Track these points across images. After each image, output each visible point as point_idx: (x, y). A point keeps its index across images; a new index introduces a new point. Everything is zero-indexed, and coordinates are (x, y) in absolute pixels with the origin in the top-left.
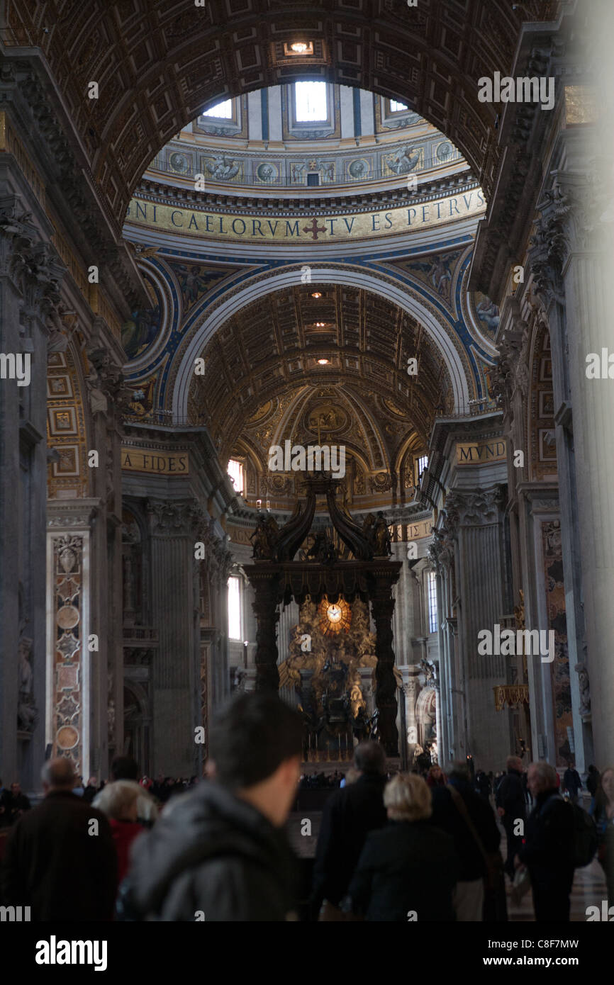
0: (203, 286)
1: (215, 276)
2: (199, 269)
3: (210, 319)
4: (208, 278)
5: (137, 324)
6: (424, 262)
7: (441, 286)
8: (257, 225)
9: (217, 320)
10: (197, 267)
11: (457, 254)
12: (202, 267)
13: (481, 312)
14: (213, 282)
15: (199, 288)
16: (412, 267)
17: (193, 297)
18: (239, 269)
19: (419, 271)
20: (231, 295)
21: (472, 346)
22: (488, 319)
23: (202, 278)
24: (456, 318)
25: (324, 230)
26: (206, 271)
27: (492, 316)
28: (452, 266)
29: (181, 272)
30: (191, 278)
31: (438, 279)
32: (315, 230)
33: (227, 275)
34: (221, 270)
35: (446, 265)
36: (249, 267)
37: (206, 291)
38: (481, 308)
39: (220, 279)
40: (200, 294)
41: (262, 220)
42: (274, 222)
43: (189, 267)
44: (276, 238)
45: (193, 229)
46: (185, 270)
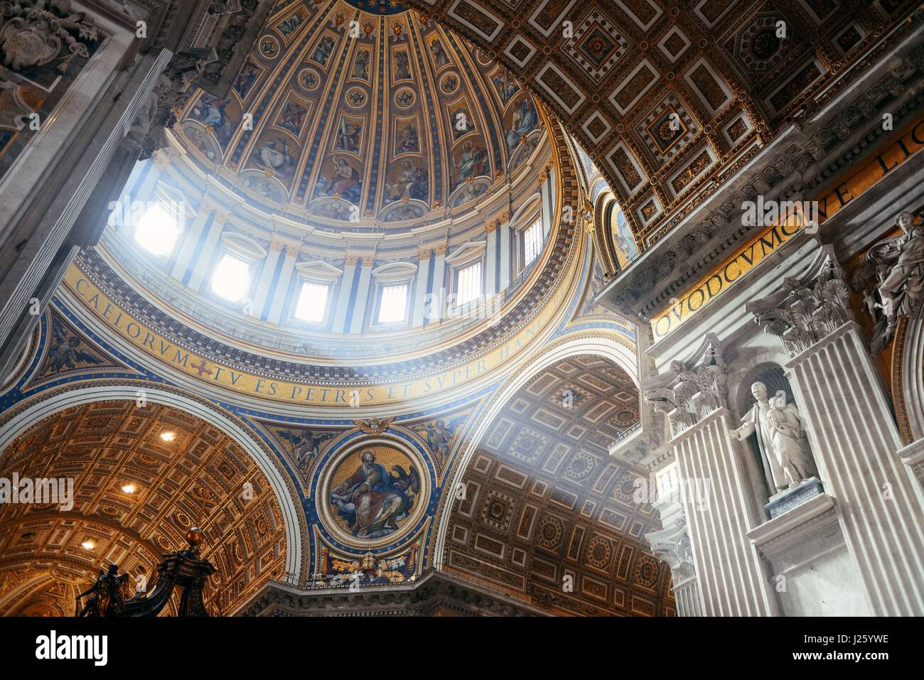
0: (73, 361)
1: (89, 359)
2: (78, 343)
3: (61, 396)
4: (81, 357)
6: (297, 433)
7: (304, 461)
8: (150, 338)
9: (69, 401)
10: (78, 339)
11: (331, 435)
12: (82, 342)
13: (335, 496)
14: (84, 363)
15: (68, 361)
16: (282, 434)
18: (116, 364)
19: (287, 441)
20: (95, 385)
21: (315, 526)
22: (340, 504)
23: (76, 353)
24: (307, 495)
25: (210, 373)
26: (83, 347)
27: (345, 502)
28: (322, 445)
29: (60, 334)
30: (65, 346)
31: (302, 454)
32: (202, 370)
33: (101, 364)
34: (98, 356)
35: (316, 443)
36: (126, 368)
37: (72, 368)
38: (335, 493)
39: (93, 364)
40: (65, 367)
41: (156, 337)
42: (166, 343)
43: (70, 334)
44: (163, 357)
45: (92, 305)
46: (64, 335)
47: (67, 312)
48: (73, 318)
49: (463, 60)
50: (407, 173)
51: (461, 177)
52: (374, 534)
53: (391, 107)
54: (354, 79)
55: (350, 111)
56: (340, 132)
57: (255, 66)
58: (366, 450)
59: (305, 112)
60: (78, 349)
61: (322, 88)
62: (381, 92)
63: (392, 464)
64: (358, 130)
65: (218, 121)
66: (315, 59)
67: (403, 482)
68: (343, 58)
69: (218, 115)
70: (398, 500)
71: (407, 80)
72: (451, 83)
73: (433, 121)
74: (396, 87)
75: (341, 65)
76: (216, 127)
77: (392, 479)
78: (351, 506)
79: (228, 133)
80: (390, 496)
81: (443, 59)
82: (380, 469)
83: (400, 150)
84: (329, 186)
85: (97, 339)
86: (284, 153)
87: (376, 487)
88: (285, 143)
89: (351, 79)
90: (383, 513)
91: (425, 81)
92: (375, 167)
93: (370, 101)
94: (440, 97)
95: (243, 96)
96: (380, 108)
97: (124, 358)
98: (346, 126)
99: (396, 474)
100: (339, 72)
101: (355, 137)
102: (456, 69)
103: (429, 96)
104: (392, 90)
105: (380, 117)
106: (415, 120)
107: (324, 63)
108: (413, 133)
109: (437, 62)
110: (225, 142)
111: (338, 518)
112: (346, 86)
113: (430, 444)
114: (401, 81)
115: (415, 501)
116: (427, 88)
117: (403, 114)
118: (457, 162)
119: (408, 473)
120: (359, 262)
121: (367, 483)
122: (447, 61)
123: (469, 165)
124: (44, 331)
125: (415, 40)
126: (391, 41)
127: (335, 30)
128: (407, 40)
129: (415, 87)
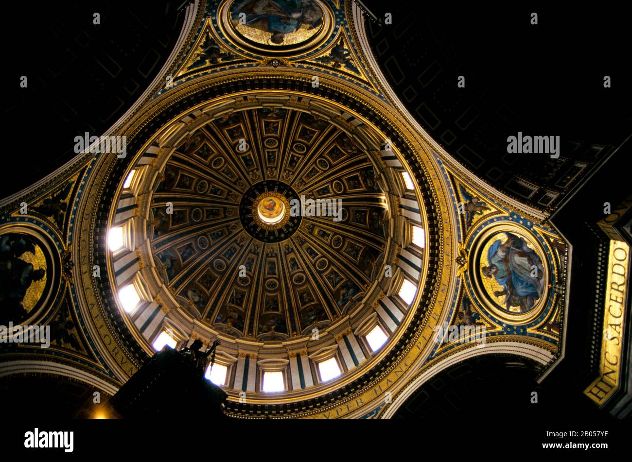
0: (62, 340)
1: (75, 344)
2: (71, 328)
3: (43, 363)
8: (116, 351)
9: (49, 368)
10: (73, 325)
12: (75, 327)
14: (69, 346)
18: (91, 356)
23: (68, 334)
26: (74, 332)
29: (64, 314)
30: (63, 325)
33: (80, 351)
34: (81, 344)
36: (96, 362)
39: (74, 349)
41: (120, 352)
42: (125, 360)
43: (70, 318)
44: (122, 366)
45: (90, 307)
46: (66, 317)
49: (308, 267)
50: (272, 321)
51: (308, 323)
53: (264, 287)
55: (239, 286)
56: (233, 295)
57: (193, 249)
59: (214, 281)
60: (69, 332)
61: (225, 272)
62: (258, 279)
64: (243, 296)
65: (169, 266)
66: (225, 256)
69: (170, 264)
71: (274, 276)
72: (300, 279)
73: (288, 297)
74: (267, 279)
75: (238, 262)
79: (173, 275)
81: (296, 267)
83: (267, 309)
84: (224, 320)
85: (85, 330)
86: (200, 297)
88: (201, 292)
91: (285, 277)
92: (253, 315)
93: (251, 282)
94: (293, 285)
95: (183, 261)
96: (257, 288)
97: (98, 354)
98: (236, 293)
100: (237, 265)
101: (241, 300)
102: (304, 272)
103: (286, 284)
104: (265, 280)
105: (256, 291)
106: (277, 296)
107: (229, 259)
108: (276, 302)
109: (292, 268)
110: (171, 278)
114: (270, 276)
116: (285, 280)
117: (270, 292)
118: (304, 317)
120: (248, 356)
122: (298, 268)
123: (312, 318)
124: (55, 306)
125: (281, 257)
126: (267, 256)
127: (238, 244)
128: (276, 256)
129: (279, 280)
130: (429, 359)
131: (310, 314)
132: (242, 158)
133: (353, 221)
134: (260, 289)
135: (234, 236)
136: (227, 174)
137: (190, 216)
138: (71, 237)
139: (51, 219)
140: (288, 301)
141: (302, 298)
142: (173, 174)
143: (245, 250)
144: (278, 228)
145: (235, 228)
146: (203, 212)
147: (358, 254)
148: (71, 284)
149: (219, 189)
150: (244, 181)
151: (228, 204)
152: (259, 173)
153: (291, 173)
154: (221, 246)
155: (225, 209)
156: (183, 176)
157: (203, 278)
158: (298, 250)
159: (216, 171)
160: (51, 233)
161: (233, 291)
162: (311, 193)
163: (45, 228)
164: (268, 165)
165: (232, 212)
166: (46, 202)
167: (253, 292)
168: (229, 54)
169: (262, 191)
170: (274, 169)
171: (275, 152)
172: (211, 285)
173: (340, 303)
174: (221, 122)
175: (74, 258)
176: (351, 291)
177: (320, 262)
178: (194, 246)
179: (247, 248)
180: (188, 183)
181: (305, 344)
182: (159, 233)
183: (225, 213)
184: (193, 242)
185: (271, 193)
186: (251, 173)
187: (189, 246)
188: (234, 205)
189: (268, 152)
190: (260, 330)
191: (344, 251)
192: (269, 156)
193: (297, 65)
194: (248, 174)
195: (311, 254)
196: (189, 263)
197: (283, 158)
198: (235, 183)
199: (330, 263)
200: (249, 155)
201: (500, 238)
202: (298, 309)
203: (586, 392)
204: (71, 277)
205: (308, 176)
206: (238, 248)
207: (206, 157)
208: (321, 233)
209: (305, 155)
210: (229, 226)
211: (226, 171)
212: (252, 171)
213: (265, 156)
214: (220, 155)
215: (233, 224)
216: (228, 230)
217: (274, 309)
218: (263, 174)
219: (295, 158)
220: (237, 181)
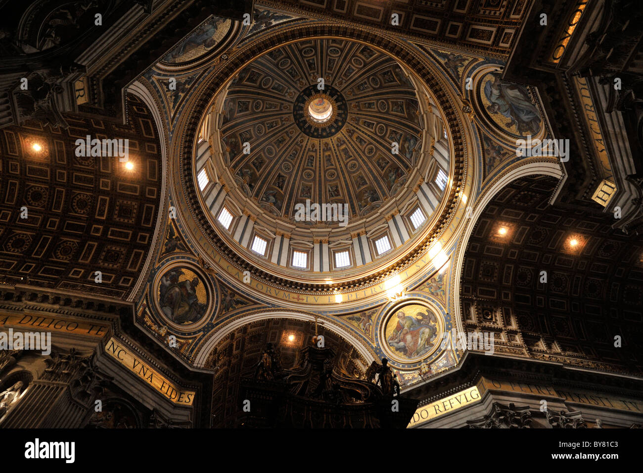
0: (234, 305)
1: (242, 303)
2: (234, 296)
3: (232, 323)
4: (238, 302)
5: (190, 309)
6: (358, 315)
7: (366, 329)
8: (269, 289)
10: (234, 293)
11: (376, 310)
12: (236, 294)
13: (390, 341)
14: (240, 306)
15: (231, 306)
16: (350, 319)
17: (227, 308)
18: (256, 303)
19: (354, 321)
20: (247, 315)
22: (395, 345)
23: (235, 301)
24: (375, 345)
25: (303, 300)
26: (237, 297)
27: (397, 343)
28: (373, 318)
29: (225, 292)
30: (228, 298)
31: (364, 325)
32: (298, 299)
33: (248, 304)
34: (245, 300)
35: (370, 317)
36: (260, 304)
37: (234, 309)
38: (390, 340)
39: (244, 305)
40: (231, 309)
41: (271, 288)
42: (277, 291)
43: (229, 292)
44: (277, 296)
45: (237, 277)
46: (227, 292)
47: (225, 280)
48: (228, 283)
49: (372, 138)
50: (366, 195)
51: (392, 183)
52: (421, 353)
53: (348, 172)
54: (328, 168)
55: (330, 181)
56: (329, 191)
57: (283, 176)
58: (398, 312)
59: (311, 188)
60: (235, 298)
61: (315, 176)
62: (341, 168)
63: (415, 313)
64: (337, 187)
65: (274, 201)
66: (308, 166)
67: (425, 320)
68: (320, 161)
69: (274, 199)
70: (427, 330)
71: (351, 159)
72: (371, 150)
73: (369, 169)
74: (347, 164)
75: (320, 164)
76: (274, 204)
77: (419, 321)
78: (402, 344)
79: (280, 205)
80: (422, 330)
81: (363, 143)
82: (410, 318)
83: (359, 187)
85: (242, 292)
87: (411, 329)
89: (326, 168)
90: (422, 340)
91: (359, 155)
93: (338, 173)
94: (368, 158)
95: (282, 190)
96: (343, 174)
97: (258, 299)
98: (331, 188)
99: (420, 317)
100: (320, 167)
101: (337, 191)
102: (371, 143)
103: (363, 160)
104: (346, 165)
105: (345, 178)
106: (361, 173)
107: (312, 166)
108: (362, 178)
109: (361, 145)
110: (280, 209)
111: (397, 353)
112: (325, 172)
113: (432, 294)
114: (348, 160)
115: (437, 327)
116: (361, 157)
117: (354, 172)
118: (387, 179)
119: (427, 314)
120: (359, 235)
121: (406, 328)
122: (365, 142)
123: (393, 177)
124: (217, 291)
125: (348, 140)
126: (338, 146)
127: (312, 151)
128: (344, 142)
129: (356, 159)
130: (478, 194)
131: (390, 175)
132: (272, 89)
133: (385, 83)
134: (346, 175)
135: (306, 147)
136: (271, 108)
137: (266, 156)
138: (195, 250)
139: (177, 250)
140: (370, 172)
141: (379, 165)
142: (233, 140)
143: (320, 152)
144: (333, 120)
145: (302, 141)
146: (273, 146)
147: (403, 108)
148: (217, 274)
149: (272, 123)
150: (286, 104)
151: (287, 127)
152: (292, 90)
153: (316, 74)
154: (301, 161)
155: (287, 132)
156: (241, 135)
157: (302, 192)
158: (357, 128)
159: (261, 112)
160: (183, 258)
161: (328, 187)
162: (341, 79)
163: (178, 258)
164: (295, 80)
165: (293, 132)
166: (166, 245)
167: (342, 179)
168: (189, 78)
169: (304, 101)
170: (301, 80)
171: (292, 67)
172: (310, 193)
173: (408, 156)
174: (236, 81)
175: (207, 259)
176: (412, 141)
177: (379, 129)
178: (283, 174)
179: (320, 149)
180: (248, 136)
181: (395, 205)
182: (253, 184)
183: (288, 135)
184: (280, 172)
185: (311, 97)
186: (286, 94)
187: (280, 176)
188: (291, 125)
189: (287, 71)
190: (360, 206)
191: (392, 111)
192: (290, 73)
193: (240, 45)
194: (285, 96)
195: (368, 126)
196: (286, 188)
197: (301, 67)
198: (281, 110)
199: (387, 126)
200: (276, 83)
201: (488, 79)
202: (380, 175)
203: (593, 198)
204: (213, 271)
205: (330, 69)
206: (314, 154)
207: (247, 109)
208: (367, 105)
209: (316, 54)
210: (297, 142)
211: (268, 106)
212: (287, 92)
213: (287, 75)
214: (255, 99)
215: (300, 139)
216: (299, 145)
217: (363, 185)
218: (296, 89)
219: (311, 61)
220: (281, 107)
